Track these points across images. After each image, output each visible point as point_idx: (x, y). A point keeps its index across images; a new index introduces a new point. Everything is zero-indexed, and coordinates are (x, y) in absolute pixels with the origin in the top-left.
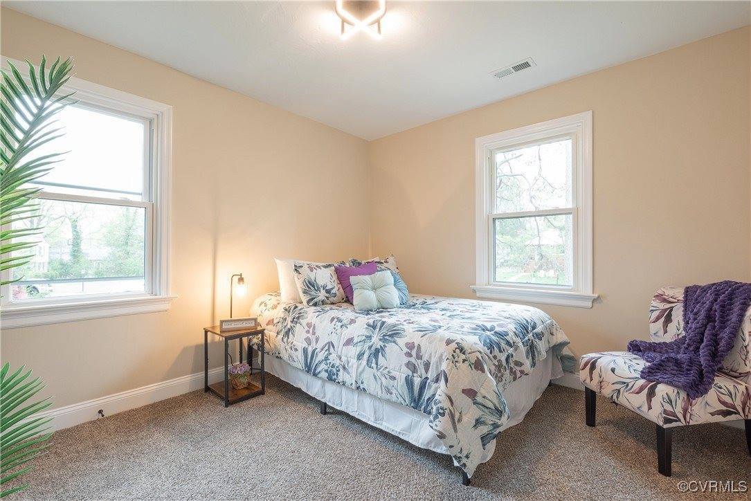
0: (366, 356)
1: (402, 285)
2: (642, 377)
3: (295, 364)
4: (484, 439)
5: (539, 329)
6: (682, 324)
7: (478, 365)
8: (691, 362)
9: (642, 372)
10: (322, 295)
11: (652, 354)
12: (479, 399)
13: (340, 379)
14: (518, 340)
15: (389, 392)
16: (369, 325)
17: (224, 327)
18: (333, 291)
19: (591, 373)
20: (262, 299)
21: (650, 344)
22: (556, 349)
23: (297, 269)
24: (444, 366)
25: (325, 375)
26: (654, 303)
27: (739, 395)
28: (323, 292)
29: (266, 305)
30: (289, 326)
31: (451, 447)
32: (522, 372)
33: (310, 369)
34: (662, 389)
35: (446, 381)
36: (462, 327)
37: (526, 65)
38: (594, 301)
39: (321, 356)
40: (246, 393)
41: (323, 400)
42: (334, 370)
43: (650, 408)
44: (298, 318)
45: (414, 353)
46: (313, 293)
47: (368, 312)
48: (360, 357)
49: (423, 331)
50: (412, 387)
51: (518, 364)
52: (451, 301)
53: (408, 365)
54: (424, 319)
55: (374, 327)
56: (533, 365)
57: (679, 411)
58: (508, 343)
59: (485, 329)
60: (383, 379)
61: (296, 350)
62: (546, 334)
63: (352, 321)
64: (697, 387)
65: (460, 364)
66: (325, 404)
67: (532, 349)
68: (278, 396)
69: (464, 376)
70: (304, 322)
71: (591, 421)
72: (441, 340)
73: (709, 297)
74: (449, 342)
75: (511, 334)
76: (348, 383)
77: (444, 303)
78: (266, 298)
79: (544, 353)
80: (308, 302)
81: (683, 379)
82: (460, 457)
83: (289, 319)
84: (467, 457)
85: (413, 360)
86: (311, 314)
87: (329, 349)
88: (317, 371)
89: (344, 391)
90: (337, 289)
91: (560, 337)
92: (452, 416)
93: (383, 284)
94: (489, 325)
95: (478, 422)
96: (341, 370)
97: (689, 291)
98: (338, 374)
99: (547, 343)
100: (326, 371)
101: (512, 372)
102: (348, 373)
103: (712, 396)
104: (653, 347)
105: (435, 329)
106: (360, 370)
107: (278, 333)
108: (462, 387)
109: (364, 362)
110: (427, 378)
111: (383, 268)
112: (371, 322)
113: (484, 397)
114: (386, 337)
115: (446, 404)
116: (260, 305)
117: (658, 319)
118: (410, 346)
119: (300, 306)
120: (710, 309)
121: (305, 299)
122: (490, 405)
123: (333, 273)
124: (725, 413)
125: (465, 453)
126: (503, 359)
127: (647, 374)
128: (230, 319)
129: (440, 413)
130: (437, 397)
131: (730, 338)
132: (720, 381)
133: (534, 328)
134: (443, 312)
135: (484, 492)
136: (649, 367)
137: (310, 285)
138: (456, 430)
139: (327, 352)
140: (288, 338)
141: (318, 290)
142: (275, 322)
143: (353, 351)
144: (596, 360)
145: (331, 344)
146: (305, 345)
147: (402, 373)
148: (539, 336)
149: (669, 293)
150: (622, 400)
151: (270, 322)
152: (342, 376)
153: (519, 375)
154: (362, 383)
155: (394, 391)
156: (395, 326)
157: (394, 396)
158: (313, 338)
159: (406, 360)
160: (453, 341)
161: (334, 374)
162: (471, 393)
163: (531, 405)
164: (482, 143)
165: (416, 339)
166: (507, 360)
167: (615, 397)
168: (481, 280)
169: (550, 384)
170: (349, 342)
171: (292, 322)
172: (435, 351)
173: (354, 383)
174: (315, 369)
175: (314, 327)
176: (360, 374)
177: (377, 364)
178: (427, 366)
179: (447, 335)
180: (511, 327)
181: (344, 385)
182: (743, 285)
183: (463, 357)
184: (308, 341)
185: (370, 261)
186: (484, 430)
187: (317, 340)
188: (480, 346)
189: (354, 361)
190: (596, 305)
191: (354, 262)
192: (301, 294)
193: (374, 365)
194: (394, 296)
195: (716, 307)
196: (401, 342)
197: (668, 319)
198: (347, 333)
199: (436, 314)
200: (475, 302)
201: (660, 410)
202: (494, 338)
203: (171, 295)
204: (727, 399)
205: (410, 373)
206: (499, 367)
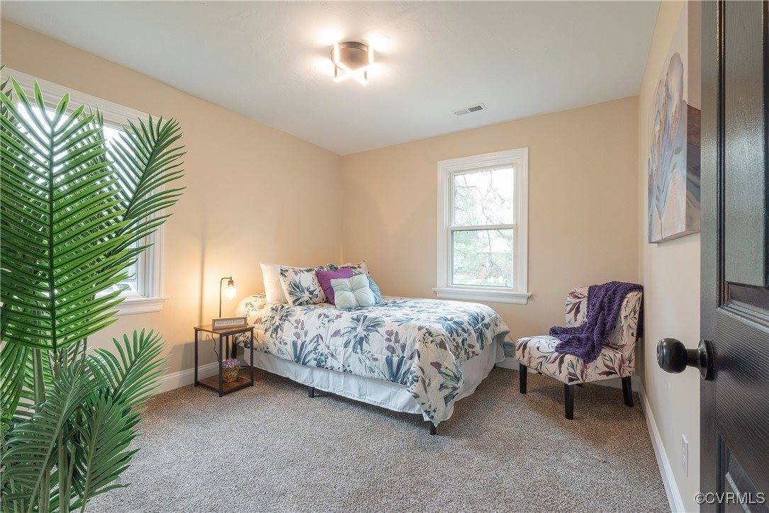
0: (352, 344)
1: (376, 287)
2: (556, 351)
3: (285, 357)
4: (447, 399)
5: (486, 321)
6: (586, 313)
7: (442, 345)
8: (588, 338)
9: (556, 347)
10: (306, 296)
11: (564, 335)
12: (443, 369)
13: (329, 365)
14: (471, 328)
15: (372, 370)
16: (353, 319)
17: (216, 325)
18: (315, 293)
19: (523, 352)
20: (248, 300)
21: (564, 329)
22: (499, 337)
23: (283, 273)
24: (417, 346)
25: (313, 363)
26: (569, 299)
27: (617, 361)
28: (307, 293)
29: (252, 306)
30: (277, 324)
31: (423, 404)
32: (473, 352)
33: (299, 359)
34: (568, 358)
35: (419, 357)
36: (429, 318)
37: (479, 108)
38: (529, 298)
39: (310, 347)
40: (237, 384)
41: (311, 386)
42: (323, 358)
43: (560, 372)
44: (286, 316)
45: (393, 338)
46: (298, 294)
47: (349, 309)
48: (346, 345)
49: (400, 322)
50: (392, 365)
51: (471, 346)
52: (417, 301)
53: (388, 348)
54: (398, 314)
55: (358, 320)
56: (482, 348)
57: (578, 372)
58: (464, 330)
59: (446, 319)
60: (367, 362)
61: (285, 344)
62: (492, 325)
63: (338, 317)
64: (589, 356)
65: (429, 345)
66: (313, 388)
67: (481, 336)
68: (267, 387)
69: (432, 353)
70: (292, 319)
71: (523, 390)
72: (414, 327)
73: (603, 293)
74: (420, 328)
75: (466, 324)
76: (336, 368)
77: (411, 302)
78: (251, 300)
79: (490, 340)
80: (294, 302)
81: (581, 350)
82: (429, 412)
83: (277, 318)
84: (434, 411)
85: (392, 344)
86: (299, 312)
87: (317, 341)
88: (307, 360)
89: (331, 375)
90: (318, 291)
91: (503, 327)
92: (424, 382)
93: (360, 286)
94: (449, 317)
95: (442, 387)
96: (330, 358)
97: (591, 289)
98: (326, 361)
99: (492, 332)
100: (315, 359)
101: (466, 353)
102: (336, 359)
103: (599, 361)
104: (565, 331)
105: (409, 320)
106: (347, 355)
107: (266, 331)
108: (431, 361)
109: (350, 349)
110: (403, 357)
111: (357, 272)
112: (355, 316)
113: (447, 368)
114: (370, 328)
115: (419, 373)
116: (246, 306)
117: (571, 310)
118: (390, 333)
119: (286, 306)
120: (602, 301)
121: (290, 300)
122: (451, 374)
123: (314, 277)
124: (608, 374)
125: (433, 408)
126: (460, 341)
127: (560, 348)
128: (219, 318)
129: (415, 380)
130: (412, 369)
131: (613, 321)
132: (606, 351)
133: (483, 320)
134: (412, 309)
135: (446, 438)
136: (561, 344)
137: (295, 287)
138: (426, 392)
139: (316, 344)
140: (277, 334)
141: (303, 291)
142: (263, 320)
143: (340, 341)
144: (527, 343)
145: (319, 337)
146: (294, 339)
147: (383, 355)
148: (487, 326)
149: (579, 291)
150: (544, 370)
151: (258, 321)
152: (331, 362)
153: (471, 355)
154: (349, 366)
155: (377, 370)
156: (376, 318)
157: (376, 374)
158: (302, 333)
159: (386, 344)
160: (423, 328)
161: (323, 362)
162: (437, 365)
163: (480, 382)
164: (443, 166)
165: (395, 328)
166: (463, 342)
167: (539, 368)
168: (441, 284)
169: (495, 367)
170: (336, 333)
171: (280, 320)
172: (410, 337)
173: (341, 367)
174: (305, 359)
175: (303, 323)
176: (347, 360)
177: (361, 350)
178: (403, 347)
179: (419, 324)
180: (465, 318)
181: (332, 369)
182: (622, 284)
183: (432, 339)
184: (298, 336)
185: (344, 266)
186: (447, 392)
187: (306, 334)
188: (444, 331)
189: (341, 349)
190: (530, 302)
191: (331, 267)
192: (287, 296)
193: (359, 351)
194: (370, 295)
195: (606, 300)
196: (382, 330)
197: (578, 311)
198: (334, 327)
199: (406, 310)
200: (437, 301)
201: (566, 372)
202: (454, 326)
203: (163, 296)
204: (610, 364)
205: (390, 354)
206: (457, 347)
